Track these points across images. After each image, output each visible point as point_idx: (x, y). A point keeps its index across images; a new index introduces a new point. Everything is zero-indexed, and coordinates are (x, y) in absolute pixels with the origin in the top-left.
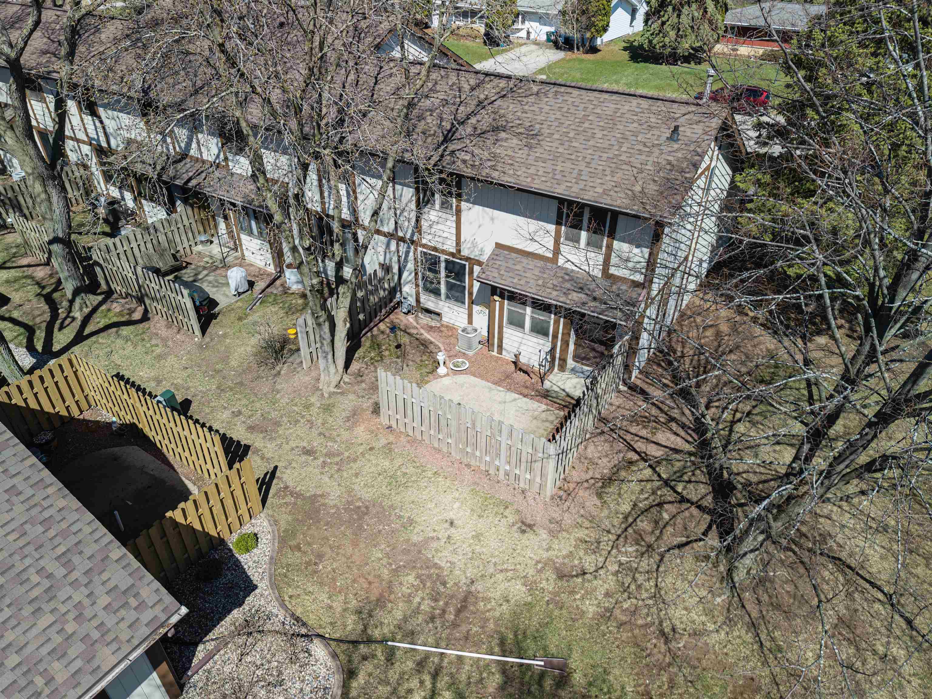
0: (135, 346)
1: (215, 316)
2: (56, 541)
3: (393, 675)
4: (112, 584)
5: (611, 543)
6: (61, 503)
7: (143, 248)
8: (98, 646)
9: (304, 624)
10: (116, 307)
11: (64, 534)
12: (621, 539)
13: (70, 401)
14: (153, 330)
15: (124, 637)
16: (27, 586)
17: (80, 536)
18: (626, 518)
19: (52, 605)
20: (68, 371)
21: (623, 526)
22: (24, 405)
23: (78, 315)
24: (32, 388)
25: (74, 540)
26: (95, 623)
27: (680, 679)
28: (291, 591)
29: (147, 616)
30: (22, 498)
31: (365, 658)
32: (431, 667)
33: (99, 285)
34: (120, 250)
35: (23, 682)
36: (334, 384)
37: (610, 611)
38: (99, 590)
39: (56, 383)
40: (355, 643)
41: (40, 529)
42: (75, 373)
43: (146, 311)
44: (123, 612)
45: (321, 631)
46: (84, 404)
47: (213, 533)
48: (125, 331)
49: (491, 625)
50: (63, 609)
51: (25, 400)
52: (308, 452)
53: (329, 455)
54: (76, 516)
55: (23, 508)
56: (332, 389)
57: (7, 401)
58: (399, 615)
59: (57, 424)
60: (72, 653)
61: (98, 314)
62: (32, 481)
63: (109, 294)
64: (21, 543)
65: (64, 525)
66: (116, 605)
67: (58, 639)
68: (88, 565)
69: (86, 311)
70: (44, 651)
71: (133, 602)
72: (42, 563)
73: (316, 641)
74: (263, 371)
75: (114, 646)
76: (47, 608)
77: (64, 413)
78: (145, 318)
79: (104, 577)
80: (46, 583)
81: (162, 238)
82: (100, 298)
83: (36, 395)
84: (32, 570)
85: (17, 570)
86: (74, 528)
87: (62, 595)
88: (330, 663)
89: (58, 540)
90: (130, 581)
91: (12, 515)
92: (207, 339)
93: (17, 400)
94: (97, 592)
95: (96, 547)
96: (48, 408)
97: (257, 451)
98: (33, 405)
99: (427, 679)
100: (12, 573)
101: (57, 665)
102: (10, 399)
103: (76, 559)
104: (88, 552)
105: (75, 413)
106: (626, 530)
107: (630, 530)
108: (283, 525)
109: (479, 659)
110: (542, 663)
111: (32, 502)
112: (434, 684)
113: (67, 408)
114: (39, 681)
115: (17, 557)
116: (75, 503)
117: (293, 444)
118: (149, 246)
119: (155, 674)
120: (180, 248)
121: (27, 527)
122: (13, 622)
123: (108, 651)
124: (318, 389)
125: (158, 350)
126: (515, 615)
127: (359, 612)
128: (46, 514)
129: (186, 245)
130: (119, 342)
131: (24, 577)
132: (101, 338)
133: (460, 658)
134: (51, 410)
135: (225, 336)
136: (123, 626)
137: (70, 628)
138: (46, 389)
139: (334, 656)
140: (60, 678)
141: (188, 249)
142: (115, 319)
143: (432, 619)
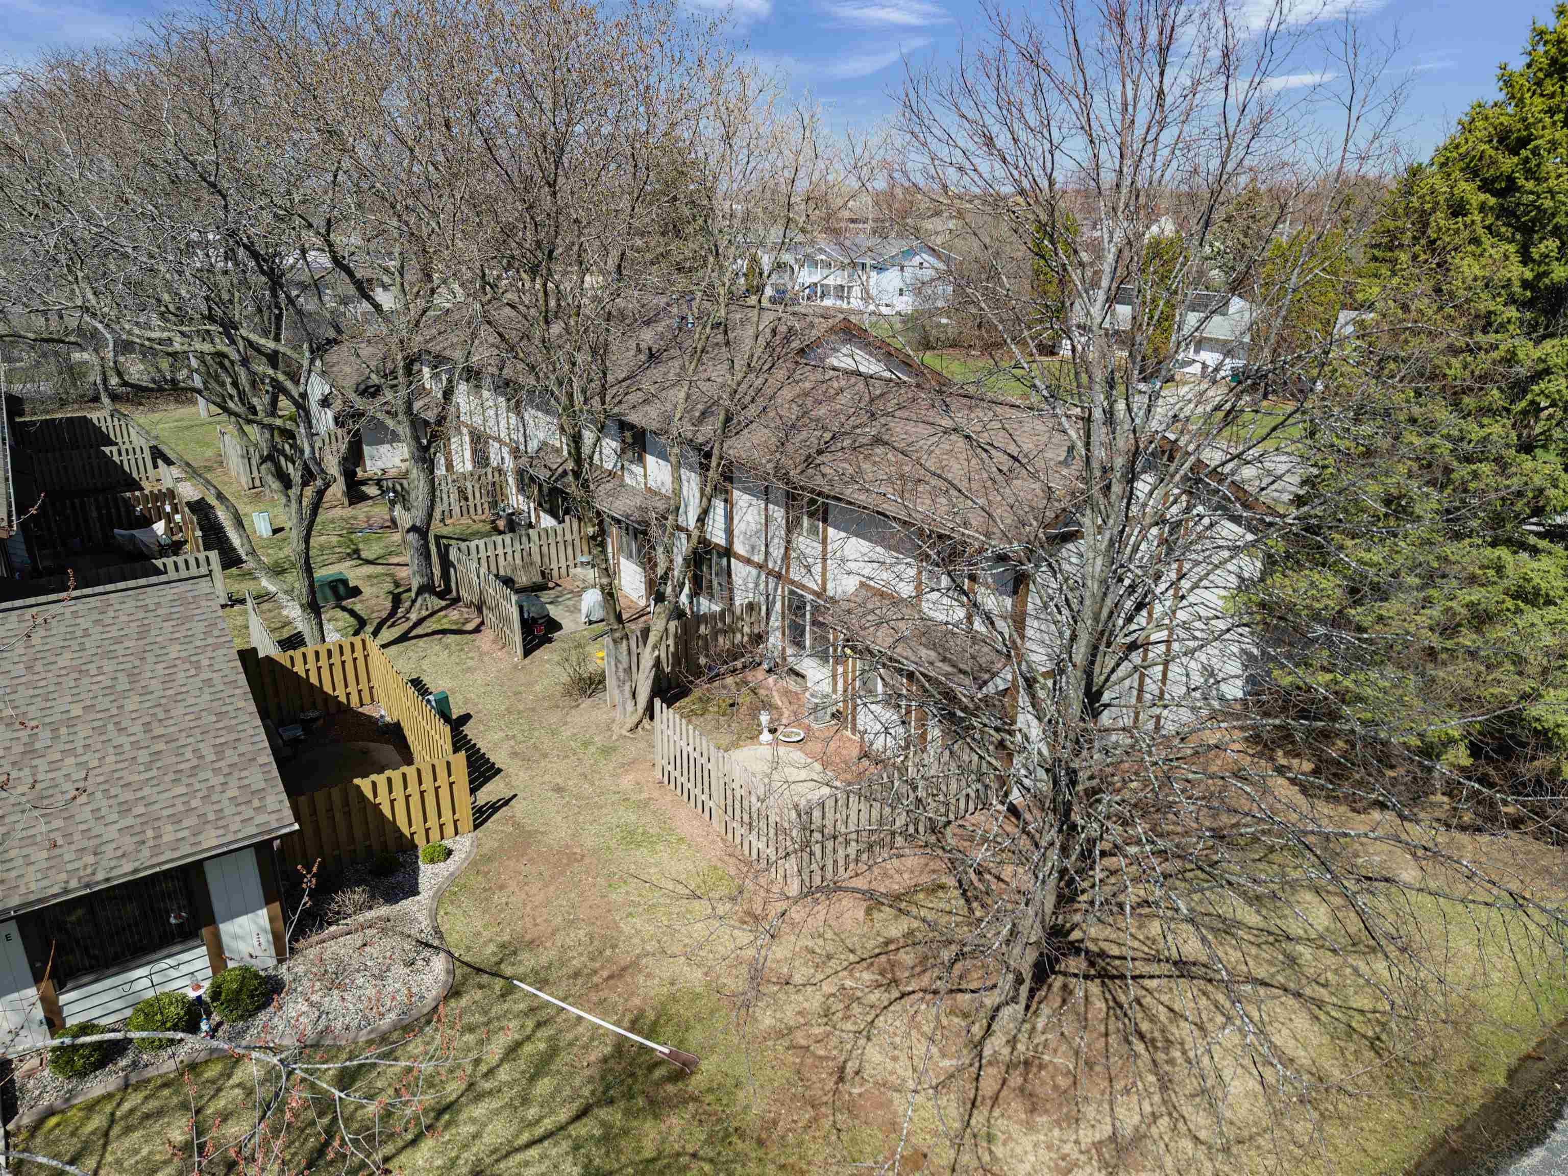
0: (451, 654)
1: (550, 641)
2: (220, 733)
3: (497, 1010)
4: (246, 782)
5: (846, 963)
6: (242, 704)
7: (509, 558)
8: (208, 826)
9: (441, 938)
10: (454, 614)
11: (230, 729)
12: (864, 964)
13: (352, 688)
14: (477, 643)
15: (233, 828)
16: (180, 759)
17: (242, 735)
18: (887, 944)
19: (191, 780)
20: (359, 654)
21: (877, 951)
22: (304, 675)
23: (414, 617)
24: (318, 660)
25: (235, 736)
26: (216, 807)
27: (827, 1123)
28: (450, 909)
29: (261, 819)
30: (212, 690)
31: (481, 987)
32: (543, 1014)
33: (450, 591)
34: (483, 554)
35: (138, 829)
36: (629, 726)
37: (790, 1030)
38: (233, 782)
39: (343, 662)
40: (479, 970)
41: (214, 719)
42: (366, 657)
43: (482, 623)
44: (243, 807)
45: (452, 950)
46: (366, 698)
47: (406, 831)
48: (451, 639)
49: (636, 1001)
50: (197, 786)
51: (307, 671)
52: (558, 789)
53: (578, 797)
54: (245, 718)
55: (208, 697)
56: (625, 733)
57: (289, 665)
58: (544, 960)
59: (333, 709)
60: (186, 823)
61: (434, 619)
62: (226, 680)
63: (458, 599)
64: (192, 724)
65: (234, 722)
66: (240, 800)
67: (181, 808)
68: (236, 759)
69: (424, 613)
70: (166, 813)
71: (256, 803)
72: (201, 745)
73: (442, 955)
74: (567, 701)
75: (222, 832)
76: (185, 780)
77: (343, 699)
78: (477, 630)
79: (243, 774)
80: (195, 762)
81: (535, 549)
82: (444, 603)
83: (319, 668)
84: (190, 748)
85: (179, 744)
86: (240, 728)
87: (202, 775)
88: (442, 977)
89: (224, 732)
90: (262, 785)
91: (198, 700)
92: (528, 660)
93: (299, 669)
94: (231, 784)
95: (250, 748)
96: (327, 688)
97: (508, 776)
98: (314, 680)
99: (530, 1024)
100: (174, 745)
101: (170, 828)
102: (293, 665)
103: (229, 752)
104: (242, 749)
105: (354, 701)
106: (877, 955)
107: (883, 958)
108: (485, 849)
109: (600, 1027)
110: (667, 1051)
111: (218, 696)
112: (534, 1031)
113: (348, 695)
114: (150, 833)
115: (184, 734)
116: (253, 708)
117: (547, 778)
118: (518, 556)
119: (265, 911)
120: (554, 566)
121: (204, 714)
122: (154, 782)
123: (214, 833)
124: (609, 729)
125: (470, 663)
126: (674, 999)
127: (503, 946)
128: (224, 709)
129: (563, 564)
130: (437, 648)
131: (181, 751)
132: (421, 643)
133: (580, 1018)
134: (330, 692)
135: (548, 661)
136: (238, 818)
137: (194, 803)
138: (331, 665)
139: (450, 972)
140: (166, 838)
141: (563, 571)
142: (446, 626)
143: (576, 975)
